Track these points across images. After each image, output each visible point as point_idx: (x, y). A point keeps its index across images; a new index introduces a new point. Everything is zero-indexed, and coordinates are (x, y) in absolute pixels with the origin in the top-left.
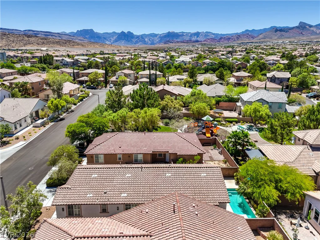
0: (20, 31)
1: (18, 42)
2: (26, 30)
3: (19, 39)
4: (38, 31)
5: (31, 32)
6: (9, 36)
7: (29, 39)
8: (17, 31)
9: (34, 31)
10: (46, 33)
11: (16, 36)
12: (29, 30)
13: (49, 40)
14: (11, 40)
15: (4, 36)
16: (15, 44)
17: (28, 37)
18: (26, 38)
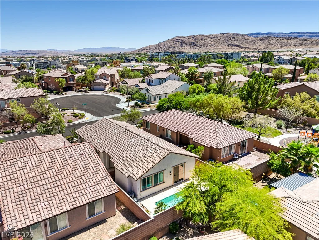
0: (286, 34)
1: (276, 45)
2: (291, 33)
3: (278, 42)
4: (303, 33)
5: (296, 34)
6: (270, 39)
7: (288, 41)
8: (283, 35)
9: (298, 33)
10: (312, 34)
11: (277, 38)
12: (294, 33)
13: (309, 40)
14: (271, 43)
15: (266, 40)
16: (273, 47)
17: (287, 39)
18: (285, 41)
